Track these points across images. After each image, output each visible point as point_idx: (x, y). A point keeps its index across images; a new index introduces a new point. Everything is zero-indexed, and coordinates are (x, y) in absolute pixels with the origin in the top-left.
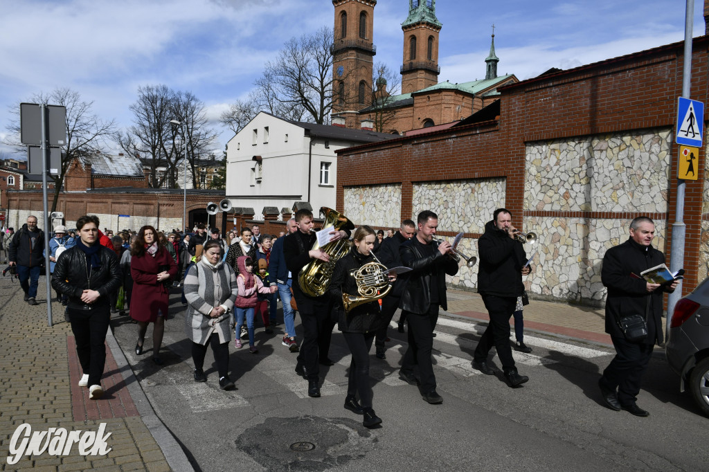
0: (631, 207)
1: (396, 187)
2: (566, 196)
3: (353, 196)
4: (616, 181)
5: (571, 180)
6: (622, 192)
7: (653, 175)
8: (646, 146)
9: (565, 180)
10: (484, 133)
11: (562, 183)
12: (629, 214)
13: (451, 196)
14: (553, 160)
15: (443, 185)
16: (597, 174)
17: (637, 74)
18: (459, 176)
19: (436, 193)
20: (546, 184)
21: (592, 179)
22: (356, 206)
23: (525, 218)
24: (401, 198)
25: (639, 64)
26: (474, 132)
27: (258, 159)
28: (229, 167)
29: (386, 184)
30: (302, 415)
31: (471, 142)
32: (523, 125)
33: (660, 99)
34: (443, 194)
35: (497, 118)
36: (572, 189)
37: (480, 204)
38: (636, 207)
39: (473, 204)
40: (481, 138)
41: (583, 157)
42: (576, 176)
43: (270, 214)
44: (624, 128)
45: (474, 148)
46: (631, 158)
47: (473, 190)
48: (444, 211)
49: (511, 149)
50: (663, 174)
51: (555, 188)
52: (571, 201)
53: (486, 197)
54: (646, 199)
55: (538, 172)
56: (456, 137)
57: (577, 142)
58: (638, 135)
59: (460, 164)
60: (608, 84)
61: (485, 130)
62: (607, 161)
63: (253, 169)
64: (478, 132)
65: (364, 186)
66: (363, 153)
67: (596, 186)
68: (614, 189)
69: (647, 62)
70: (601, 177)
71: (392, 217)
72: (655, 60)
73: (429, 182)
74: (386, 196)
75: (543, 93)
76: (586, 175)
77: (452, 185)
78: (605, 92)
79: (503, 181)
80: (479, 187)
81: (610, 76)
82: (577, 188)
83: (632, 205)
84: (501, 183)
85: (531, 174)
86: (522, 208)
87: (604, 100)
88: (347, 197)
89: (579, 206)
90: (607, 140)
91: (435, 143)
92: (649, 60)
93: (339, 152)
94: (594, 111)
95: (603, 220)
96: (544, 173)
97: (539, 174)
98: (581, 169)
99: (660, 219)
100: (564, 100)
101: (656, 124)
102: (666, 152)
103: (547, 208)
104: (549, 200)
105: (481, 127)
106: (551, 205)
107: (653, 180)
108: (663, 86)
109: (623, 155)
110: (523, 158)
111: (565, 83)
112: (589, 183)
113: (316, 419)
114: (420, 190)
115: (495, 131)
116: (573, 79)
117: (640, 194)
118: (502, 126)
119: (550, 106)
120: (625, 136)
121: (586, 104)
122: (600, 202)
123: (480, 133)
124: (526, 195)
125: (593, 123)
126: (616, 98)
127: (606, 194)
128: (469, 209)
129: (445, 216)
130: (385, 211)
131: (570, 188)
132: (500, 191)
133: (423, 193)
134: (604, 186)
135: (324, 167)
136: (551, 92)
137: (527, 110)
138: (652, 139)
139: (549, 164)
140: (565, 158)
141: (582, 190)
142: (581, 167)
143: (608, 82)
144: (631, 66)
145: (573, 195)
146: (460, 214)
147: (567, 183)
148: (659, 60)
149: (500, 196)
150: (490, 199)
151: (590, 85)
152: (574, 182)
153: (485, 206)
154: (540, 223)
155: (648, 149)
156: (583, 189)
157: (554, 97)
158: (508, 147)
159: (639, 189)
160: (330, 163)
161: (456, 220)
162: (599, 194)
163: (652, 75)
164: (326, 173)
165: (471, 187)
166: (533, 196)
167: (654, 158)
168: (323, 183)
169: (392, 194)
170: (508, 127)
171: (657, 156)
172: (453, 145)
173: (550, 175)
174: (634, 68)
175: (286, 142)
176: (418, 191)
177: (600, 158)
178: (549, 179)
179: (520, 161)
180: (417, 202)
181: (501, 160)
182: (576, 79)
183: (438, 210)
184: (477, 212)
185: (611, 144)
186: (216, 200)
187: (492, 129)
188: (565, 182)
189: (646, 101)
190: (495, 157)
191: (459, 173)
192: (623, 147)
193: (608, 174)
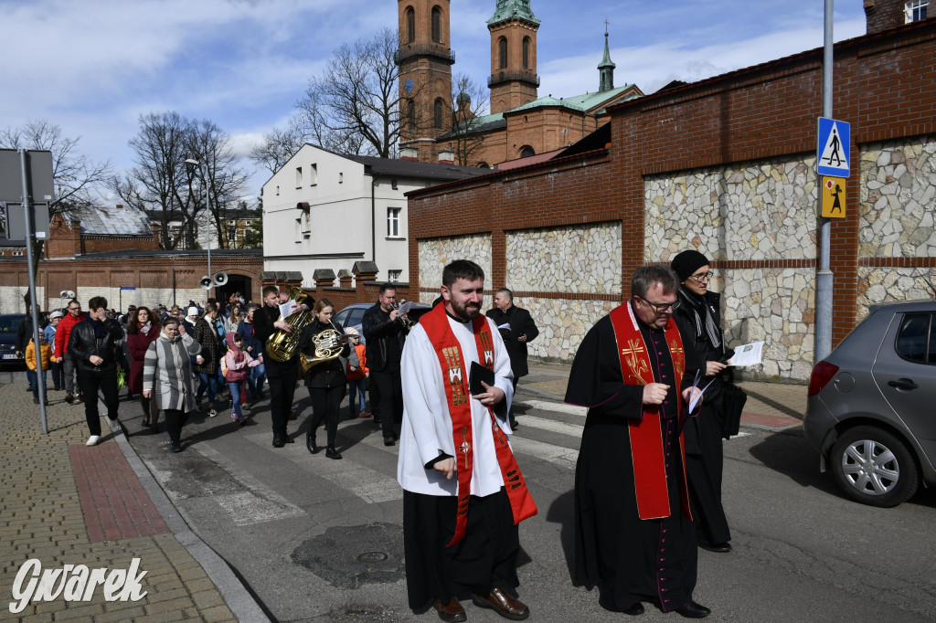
0: (774, 253)
1: (485, 238)
2: (696, 242)
3: (430, 252)
4: (755, 221)
5: (701, 222)
6: (763, 234)
7: (798, 213)
8: (789, 176)
9: (694, 222)
10: (591, 165)
11: (691, 225)
12: (771, 262)
13: (554, 247)
14: (678, 197)
15: (544, 234)
16: (732, 214)
17: (774, 87)
18: (563, 222)
19: (536, 244)
20: (671, 228)
21: (727, 219)
22: (435, 263)
24: (491, 251)
25: (777, 75)
26: (580, 165)
27: (304, 207)
28: (266, 217)
29: (472, 235)
30: (370, 522)
31: (577, 177)
32: (640, 154)
33: (804, 119)
34: (544, 245)
35: (608, 145)
36: (703, 233)
37: (591, 255)
38: (780, 253)
39: (582, 257)
40: (588, 172)
41: (715, 193)
42: (707, 216)
43: (324, 278)
44: (762, 155)
45: (581, 184)
46: (771, 192)
47: (581, 239)
48: (547, 266)
49: (626, 185)
50: (811, 210)
51: (682, 233)
52: (702, 248)
53: (598, 246)
54: (792, 242)
55: (661, 213)
56: (558, 172)
57: (706, 174)
58: (779, 163)
59: (563, 206)
60: (742, 100)
61: (593, 162)
62: (743, 196)
63: (299, 220)
64: (585, 164)
65: (444, 238)
66: (441, 195)
67: (732, 229)
68: (754, 232)
69: (787, 72)
70: (737, 217)
72: (796, 70)
73: (526, 230)
74: (472, 249)
75: (663, 114)
76: (719, 215)
77: (555, 232)
78: (738, 111)
79: (618, 225)
80: (589, 235)
81: (744, 91)
82: (708, 231)
83: (775, 250)
84: (615, 228)
85: (652, 216)
86: (642, 259)
87: (737, 121)
88: (423, 252)
89: (712, 254)
90: (742, 170)
91: (531, 180)
92: (789, 69)
93: (410, 195)
94: (725, 135)
95: (741, 270)
96: (668, 214)
97: (662, 216)
98: (712, 208)
99: (809, 266)
100: (689, 122)
101: (800, 150)
102: (813, 184)
104: (675, 248)
105: (589, 158)
107: (799, 219)
108: (806, 101)
109: (762, 188)
110: (642, 196)
111: (689, 100)
112: (722, 225)
113: (389, 525)
114: (515, 241)
115: (606, 162)
116: (698, 95)
117: (784, 237)
118: (615, 156)
119: (672, 130)
120: (763, 165)
121: (715, 126)
122: (736, 248)
123: (587, 166)
124: (647, 242)
125: (724, 150)
126: (751, 118)
127: (743, 238)
128: (577, 264)
129: (548, 272)
131: (700, 231)
132: (615, 238)
133: (519, 244)
134: (741, 227)
135: (392, 214)
136: (672, 111)
137: (645, 135)
138: (796, 167)
139: (673, 203)
140: (693, 195)
141: (715, 234)
142: (713, 205)
143: (741, 98)
144: (768, 78)
145: (704, 240)
147: (696, 226)
148: (800, 69)
149: (615, 245)
150: (603, 249)
151: (719, 102)
152: (705, 225)
153: (596, 258)
155: (791, 181)
156: (715, 232)
157: (677, 118)
158: (623, 182)
159: (783, 230)
160: (400, 209)
161: (562, 277)
162: (736, 238)
163: (794, 87)
164: (395, 222)
165: (578, 235)
166: (655, 243)
167: (799, 191)
168: (392, 236)
169: (480, 247)
170: (622, 157)
171: (803, 188)
172: (555, 181)
173: (676, 217)
174: (771, 80)
175: (341, 183)
176: (513, 242)
177: (735, 194)
178: (674, 221)
179: (638, 200)
180: (512, 256)
181: (615, 199)
182: (702, 94)
183: (539, 266)
184: (587, 267)
185: (748, 176)
186: (252, 263)
187: (602, 160)
188: (694, 224)
189: (787, 121)
190: (607, 196)
191: (563, 217)
192: (762, 178)
193: (745, 213)
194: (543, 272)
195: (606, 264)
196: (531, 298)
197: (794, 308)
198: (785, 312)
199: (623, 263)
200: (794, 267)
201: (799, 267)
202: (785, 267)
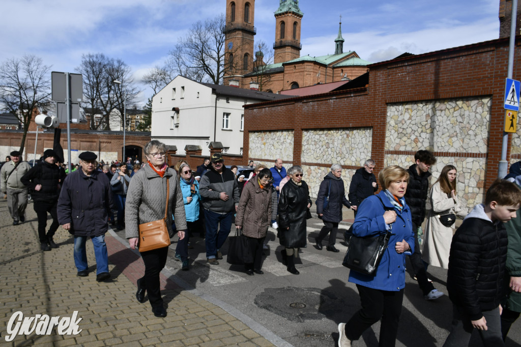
0: (461, 149)
1: (290, 132)
2: (416, 141)
3: (256, 139)
4: (452, 131)
5: (420, 130)
6: (456, 139)
7: (477, 128)
8: (473, 108)
9: (416, 130)
10: (356, 96)
11: (413, 132)
12: (460, 154)
13: (331, 139)
14: (407, 116)
15: (325, 132)
16: (438, 126)
17: (467, 59)
18: (338, 126)
19: (320, 137)
20: (401, 133)
21: (435, 130)
22: (259, 145)
23: (386, 156)
24: (293, 140)
25: (469, 53)
26: (349, 95)
27: (176, 110)
28: (153, 115)
29: (282, 130)
30: (285, 286)
31: (347, 102)
32: (385, 91)
33: (483, 77)
34: (325, 138)
35: (367, 86)
36: (420, 136)
37: (353, 145)
38: (465, 149)
39: (347, 145)
40: (354, 100)
41: (429, 114)
42: (424, 127)
43: (193, 151)
44: (458, 96)
45: (349, 106)
46: (462, 116)
47: (348, 136)
48: (326, 149)
49: (376, 108)
50: (485, 127)
51: (408, 135)
52: (419, 144)
53: (358, 140)
54: (472, 143)
55: (396, 124)
56: (336, 99)
57: (424, 104)
58: (467, 101)
59: (338, 117)
60: (448, 65)
61: (357, 94)
62: (445, 117)
63: (173, 117)
64: (352, 95)
65: (265, 131)
66: (264, 108)
67: (437, 135)
68: (450, 137)
69: (475, 52)
70: (441, 128)
71: (287, 154)
72: (480, 51)
73: (315, 129)
74: (282, 139)
75: (401, 70)
76: (431, 127)
77: (332, 131)
78: (445, 71)
79: (370, 129)
80: (353, 134)
81: (449, 60)
82: (423, 135)
83: (463, 147)
84: (368, 131)
85: (390, 125)
86: (383, 148)
87: (444, 76)
88: (252, 139)
89: (425, 147)
90: (445, 103)
91: (320, 102)
92: (477, 50)
93: (246, 107)
94: (437, 84)
95: (442, 157)
96: (400, 125)
97: (396, 126)
98: (426, 123)
99: (482, 157)
100: (416, 75)
101: (480, 94)
102: (486, 113)
103: (402, 149)
104: (404, 143)
105: (355, 92)
106: (405, 147)
107: (478, 131)
108: (485, 68)
109: (456, 113)
110: (385, 114)
111: (417, 64)
112: (432, 132)
113: (297, 289)
114: (308, 135)
115: (365, 95)
116: (422, 61)
117: (468, 140)
118: (370, 92)
119: (405, 79)
120: (458, 101)
121: (431, 78)
122: (439, 145)
123: (354, 96)
124: (387, 139)
125: (436, 92)
126: (453, 75)
127: (444, 140)
128: (344, 149)
129: (327, 153)
130: (281, 149)
131: (418, 135)
132: (368, 136)
133: (310, 137)
134: (443, 134)
135: (225, 116)
136: (406, 69)
137: (389, 81)
138: (477, 103)
139: (403, 119)
140: (416, 115)
142: (427, 121)
143: (447, 64)
144: (464, 54)
145: (421, 140)
146: (338, 152)
148: (483, 50)
149: (368, 140)
150: (361, 142)
151: (434, 65)
152: (422, 132)
153: (356, 147)
154: (397, 159)
155: (474, 110)
156: (428, 136)
157: (408, 73)
158: (374, 106)
159: (468, 137)
160: (230, 114)
161: (335, 156)
162: (440, 140)
163: (478, 60)
164: (227, 121)
165: (346, 134)
166: (392, 140)
167: (478, 116)
168: (225, 128)
169: (287, 137)
170: (375, 93)
171: (481, 115)
172: (334, 104)
173: (405, 126)
174: (465, 55)
175: (198, 97)
176: (306, 135)
177: (441, 116)
178: (403, 129)
179: (383, 117)
180: (306, 143)
181: (369, 115)
182: (424, 61)
183: (322, 149)
184: (350, 151)
185: (448, 106)
186: (143, 139)
187: (362, 94)
188: (415, 131)
189: (474, 78)
190: (365, 113)
191: (337, 123)
192: (457, 108)
193: (446, 127)
194: (324, 153)
195: (362, 150)
196: (316, 167)
197: (472, 179)
198: (466, 181)
199: (372, 150)
200: (473, 157)
201: (476, 157)
202: (468, 157)
